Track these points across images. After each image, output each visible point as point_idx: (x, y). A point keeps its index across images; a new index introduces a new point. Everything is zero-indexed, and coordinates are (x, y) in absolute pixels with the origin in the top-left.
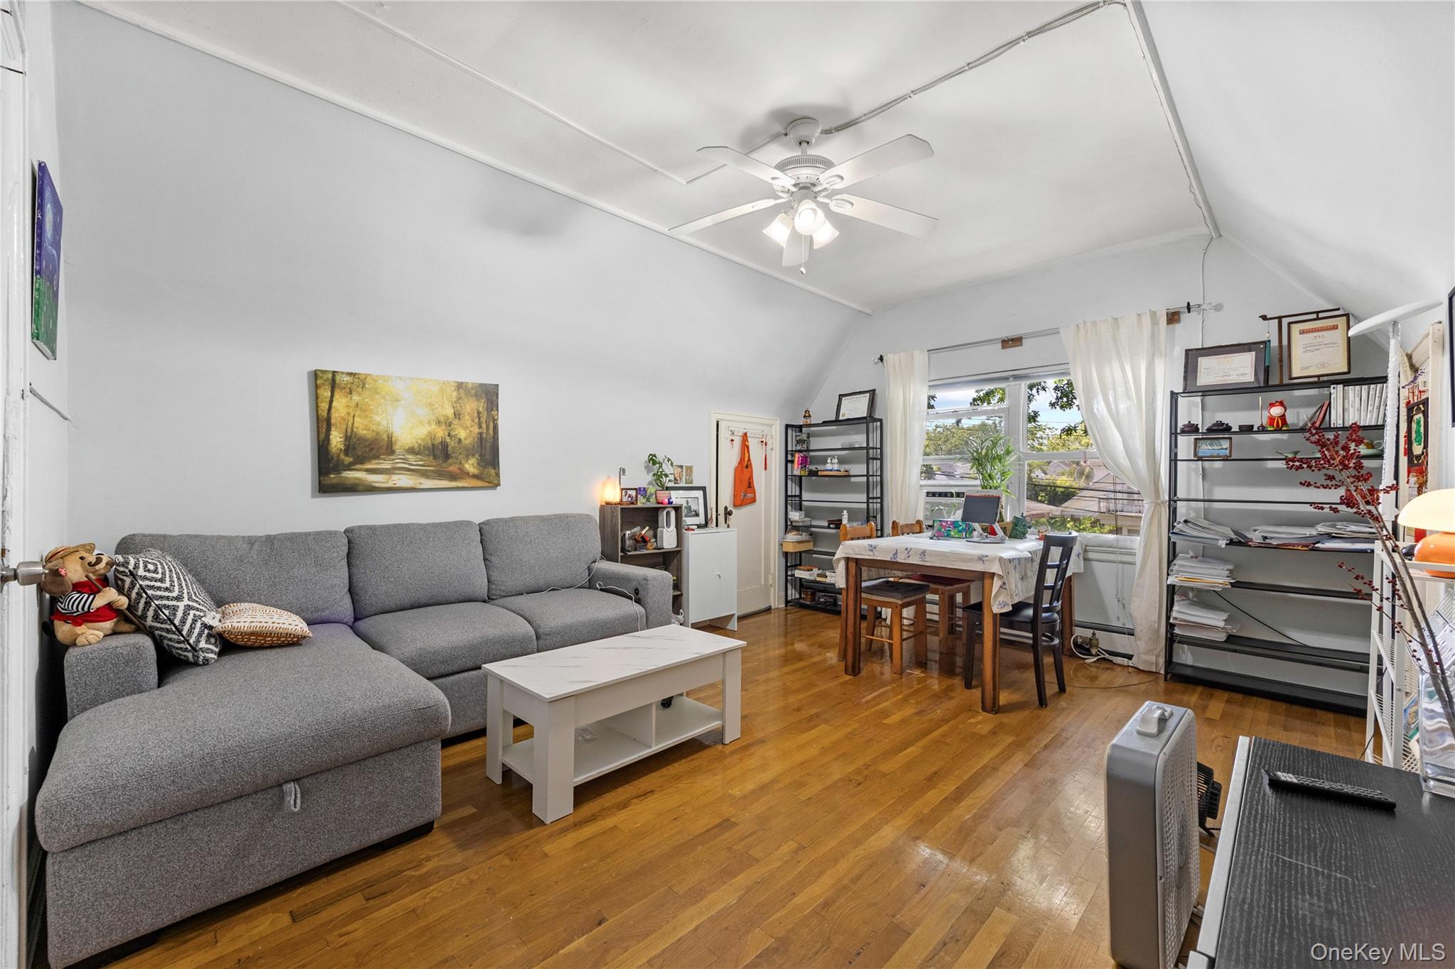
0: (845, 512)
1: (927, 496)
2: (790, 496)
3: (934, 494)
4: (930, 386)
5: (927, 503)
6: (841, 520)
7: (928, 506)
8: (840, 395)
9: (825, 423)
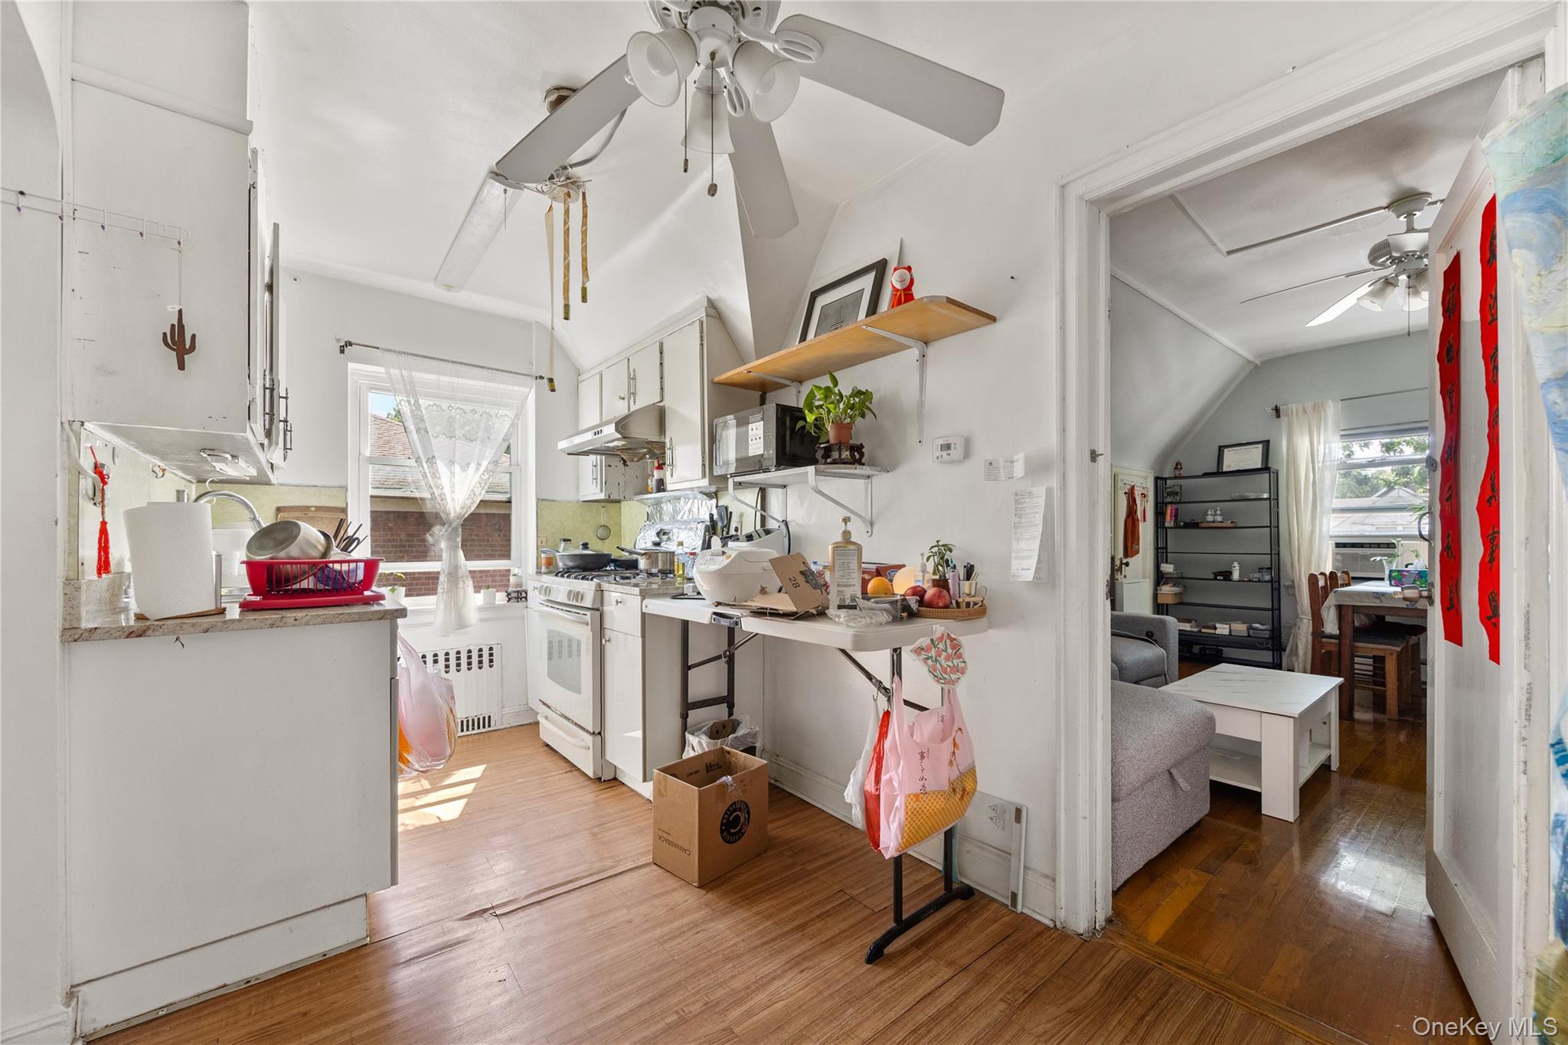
0: (1236, 564)
1: (1336, 547)
2: (1160, 548)
3: (1345, 545)
4: (1342, 436)
5: (1337, 554)
6: (1231, 573)
7: (1339, 557)
8: (1220, 447)
9: (1206, 475)
